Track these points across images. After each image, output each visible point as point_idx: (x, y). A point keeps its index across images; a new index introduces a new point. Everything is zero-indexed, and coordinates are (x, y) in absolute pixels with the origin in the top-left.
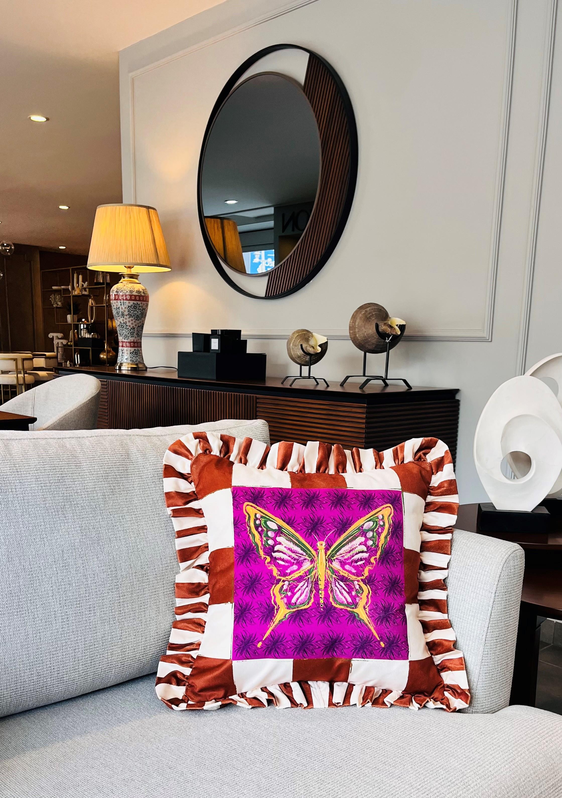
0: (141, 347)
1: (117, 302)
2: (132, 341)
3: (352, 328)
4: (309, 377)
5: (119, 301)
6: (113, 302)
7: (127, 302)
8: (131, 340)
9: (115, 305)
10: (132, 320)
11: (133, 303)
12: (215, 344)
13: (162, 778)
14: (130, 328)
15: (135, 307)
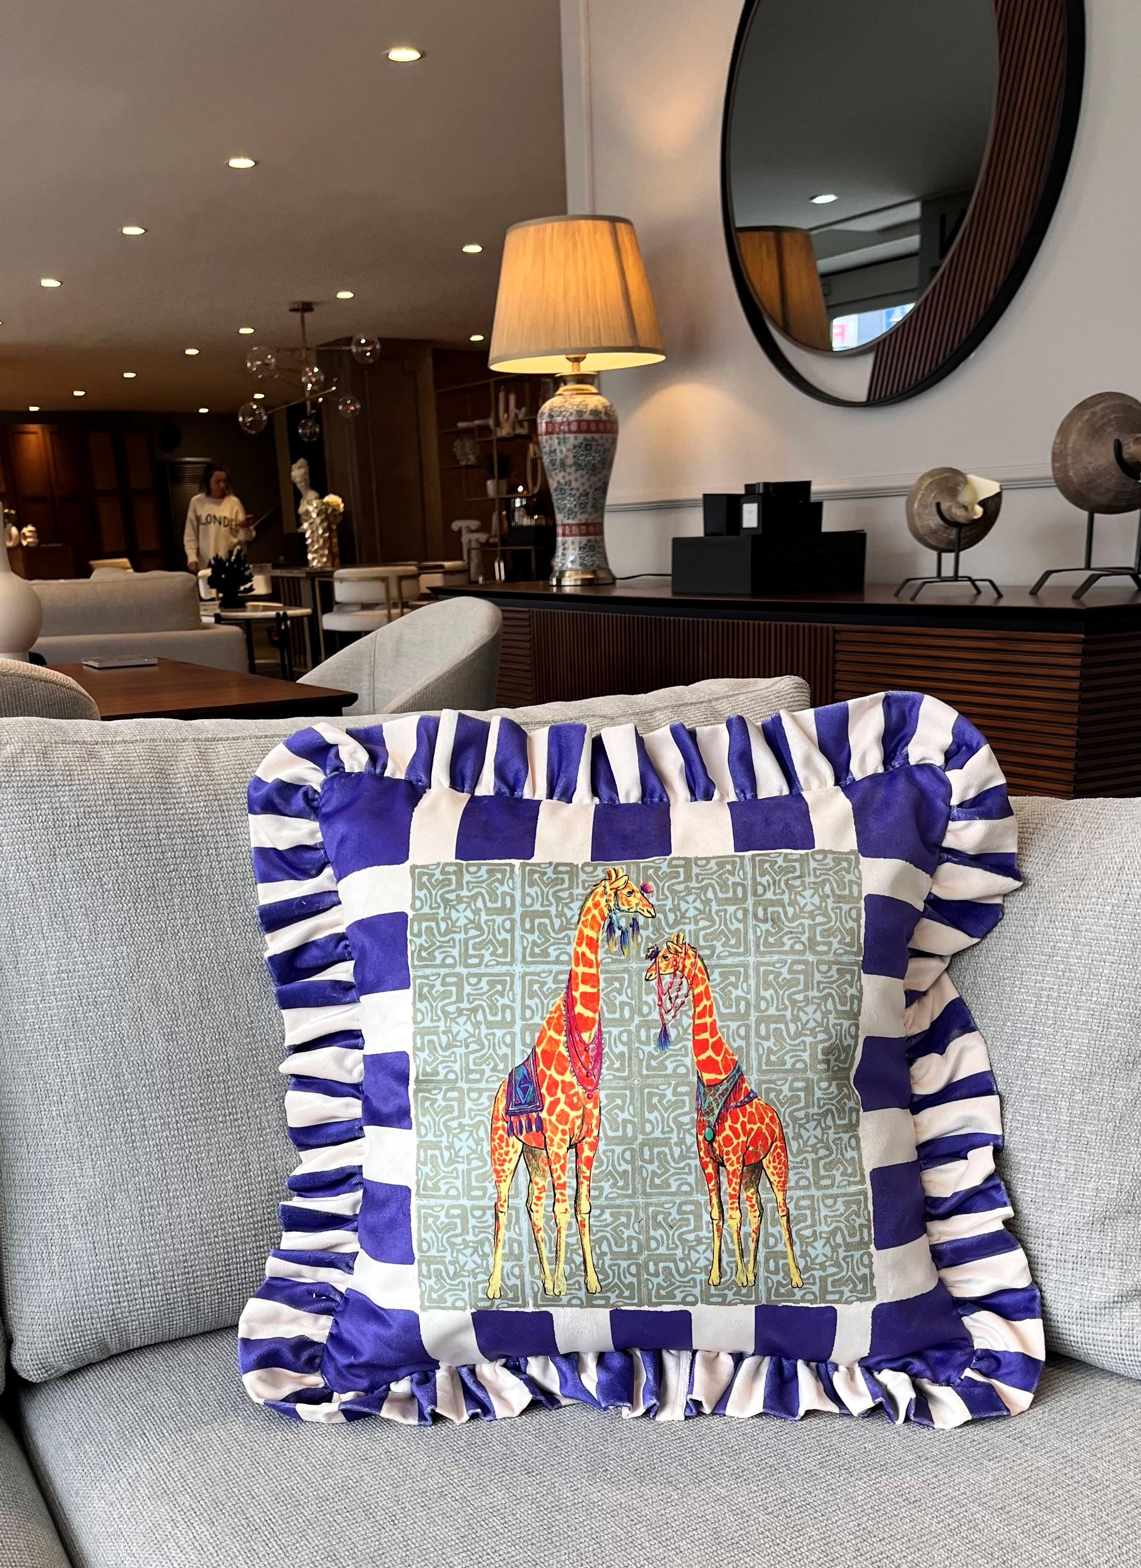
0: (601, 533)
1: (551, 439)
2: (583, 522)
3: (1058, 456)
4: (956, 578)
5: (555, 436)
6: (543, 439)
7: (572, 436)
8: (580, 520)
9: (547, 446)
10: (582, 476)
11: (585, 439)
12: (750, 516)
13: (507, 1495)
14: (578, 495)
15: (587, 446)
